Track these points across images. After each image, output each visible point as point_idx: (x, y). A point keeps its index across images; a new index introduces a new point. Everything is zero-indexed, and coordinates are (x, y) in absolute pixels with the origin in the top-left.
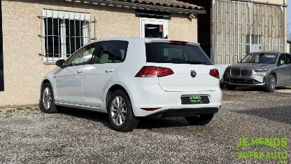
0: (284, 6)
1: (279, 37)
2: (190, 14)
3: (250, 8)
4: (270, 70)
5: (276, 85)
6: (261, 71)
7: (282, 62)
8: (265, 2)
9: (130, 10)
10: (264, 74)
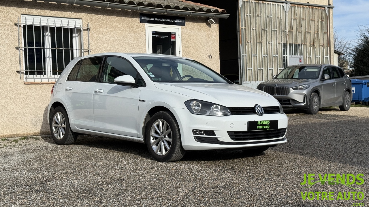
0: (330, 8)
1: (323, 46)
2: (208, 18)
3: (287, 10)
4: (311, 87)
5: (320, 105)
6: (300, 89)
7: (326, 77)
8: (306, 2)
9: (133, 14)
10: (305, 92)
